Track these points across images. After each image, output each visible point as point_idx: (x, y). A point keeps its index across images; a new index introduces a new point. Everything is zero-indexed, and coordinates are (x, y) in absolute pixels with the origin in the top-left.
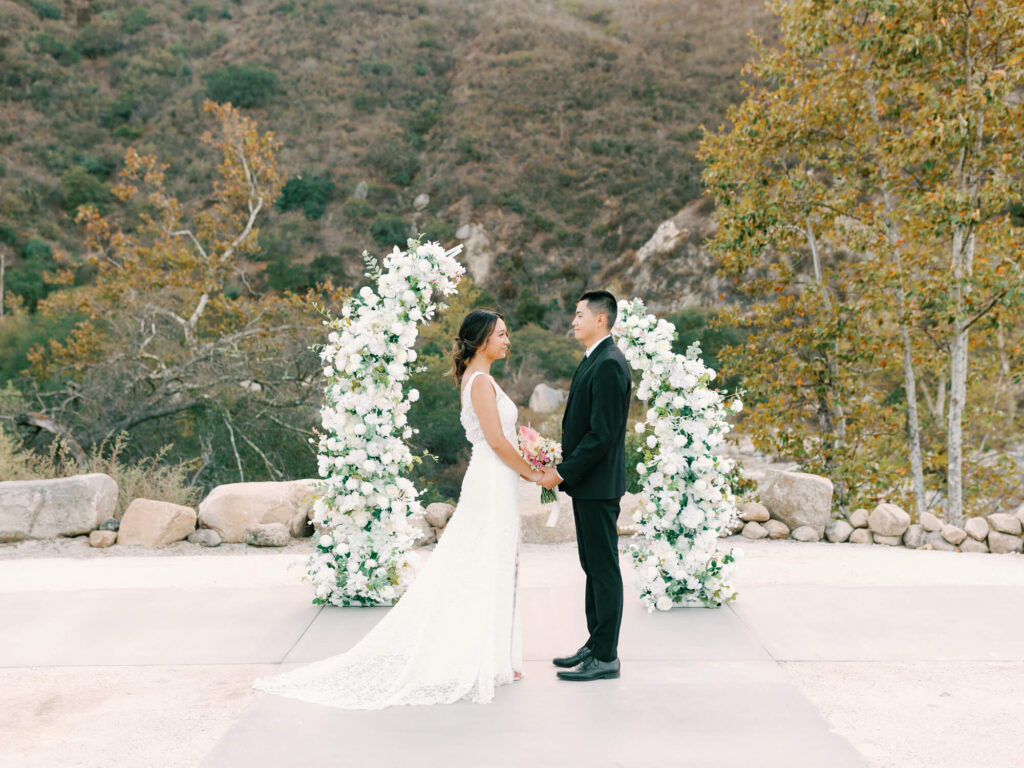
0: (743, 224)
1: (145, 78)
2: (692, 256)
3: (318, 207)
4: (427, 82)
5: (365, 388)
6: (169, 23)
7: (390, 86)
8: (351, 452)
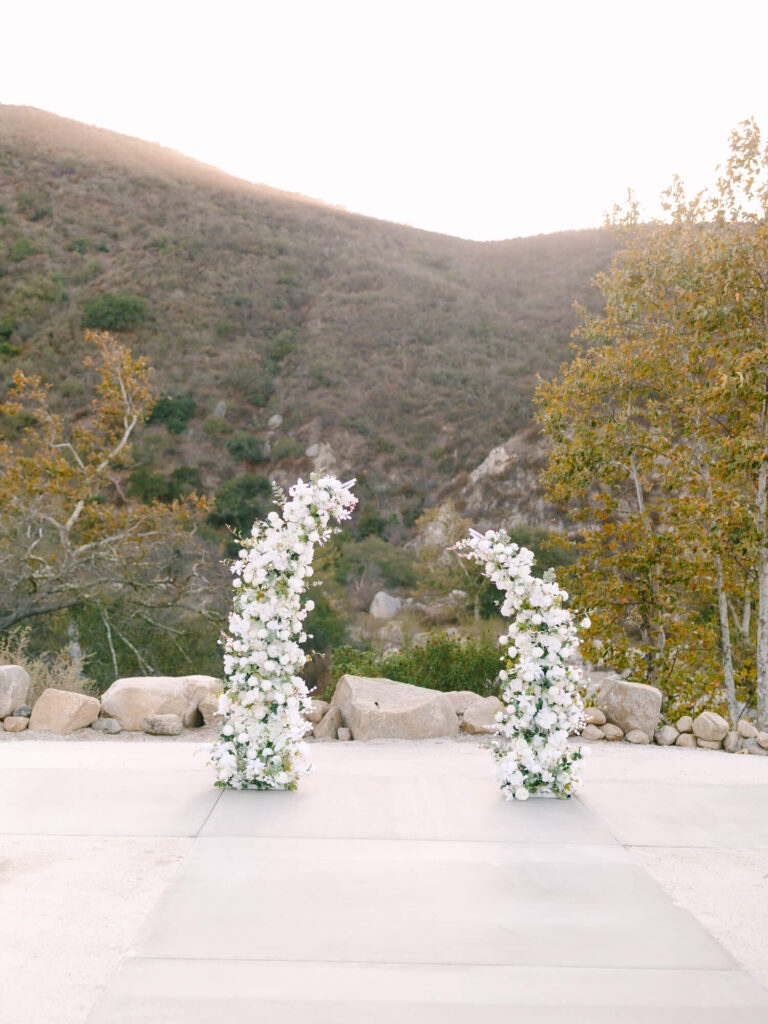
0: (574, 460)
1: (27, 302)
2: (521, 480)
3: (180, 423)
4: (284, 315)
5: (268, 599)
6: (52, 254)
7: (250, 317)
8: (253, 654)
